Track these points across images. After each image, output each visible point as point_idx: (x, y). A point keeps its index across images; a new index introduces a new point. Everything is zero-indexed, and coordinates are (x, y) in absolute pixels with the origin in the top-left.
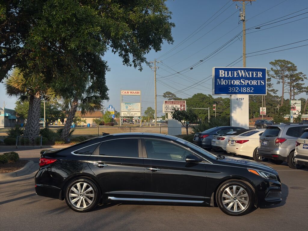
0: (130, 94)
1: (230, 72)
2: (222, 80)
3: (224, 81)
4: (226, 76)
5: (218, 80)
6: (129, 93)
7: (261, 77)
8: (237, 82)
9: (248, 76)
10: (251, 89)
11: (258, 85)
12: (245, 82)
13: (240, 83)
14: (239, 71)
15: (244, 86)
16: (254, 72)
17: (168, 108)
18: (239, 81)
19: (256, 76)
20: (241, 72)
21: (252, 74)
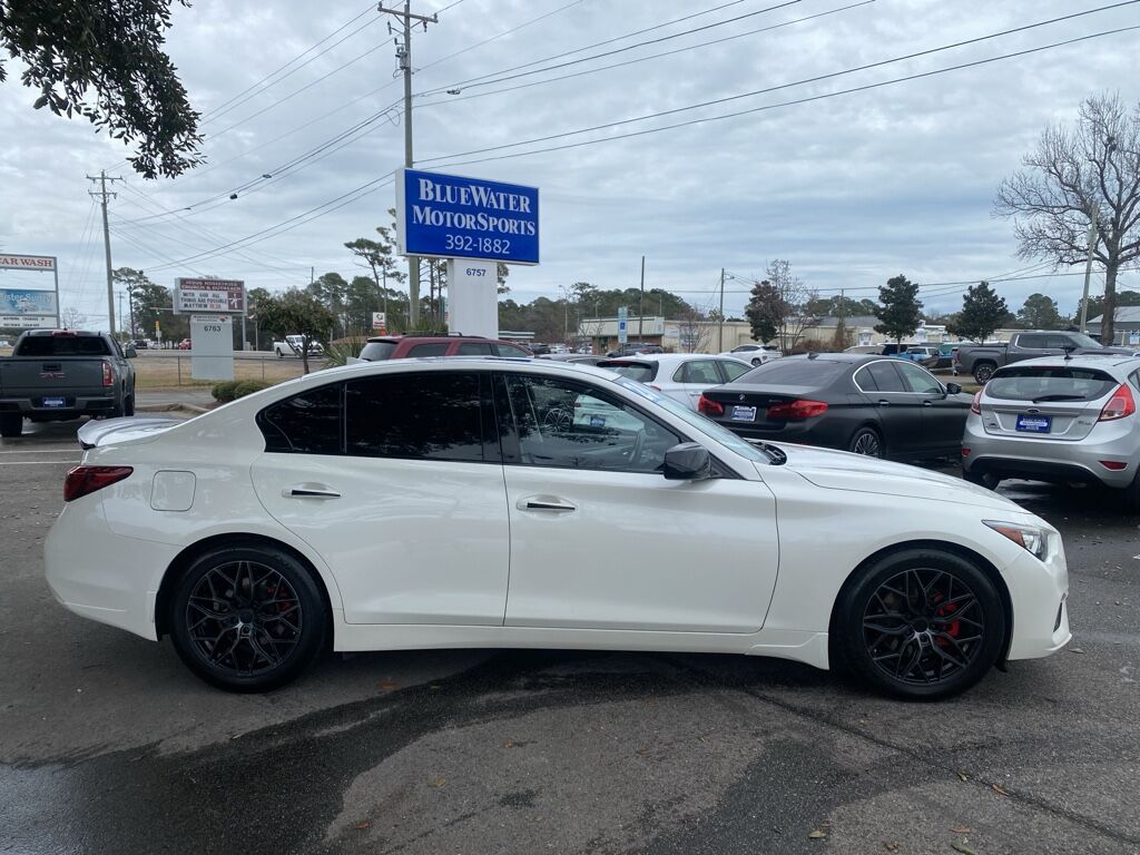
0: (20, 265)
1: (448, 188)
2: (427, 209)
3: (434, 213)
4: (438, 199)
5: (417, 208)
6: (19, 261)
7: (528, 211)
8: (468, 222)
9: (496, 206)
10: (503, 245)
11: (519, 235)
12: (488, 221)
13: (477, 222)
14: (473, 188)
15: (487, 234)
16: (511, 196)
17: (189, 300)
18: (473, 217)
19: (515, 208)
20: (478, 191)
21: (507, 201)
